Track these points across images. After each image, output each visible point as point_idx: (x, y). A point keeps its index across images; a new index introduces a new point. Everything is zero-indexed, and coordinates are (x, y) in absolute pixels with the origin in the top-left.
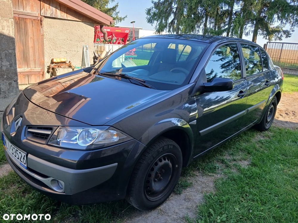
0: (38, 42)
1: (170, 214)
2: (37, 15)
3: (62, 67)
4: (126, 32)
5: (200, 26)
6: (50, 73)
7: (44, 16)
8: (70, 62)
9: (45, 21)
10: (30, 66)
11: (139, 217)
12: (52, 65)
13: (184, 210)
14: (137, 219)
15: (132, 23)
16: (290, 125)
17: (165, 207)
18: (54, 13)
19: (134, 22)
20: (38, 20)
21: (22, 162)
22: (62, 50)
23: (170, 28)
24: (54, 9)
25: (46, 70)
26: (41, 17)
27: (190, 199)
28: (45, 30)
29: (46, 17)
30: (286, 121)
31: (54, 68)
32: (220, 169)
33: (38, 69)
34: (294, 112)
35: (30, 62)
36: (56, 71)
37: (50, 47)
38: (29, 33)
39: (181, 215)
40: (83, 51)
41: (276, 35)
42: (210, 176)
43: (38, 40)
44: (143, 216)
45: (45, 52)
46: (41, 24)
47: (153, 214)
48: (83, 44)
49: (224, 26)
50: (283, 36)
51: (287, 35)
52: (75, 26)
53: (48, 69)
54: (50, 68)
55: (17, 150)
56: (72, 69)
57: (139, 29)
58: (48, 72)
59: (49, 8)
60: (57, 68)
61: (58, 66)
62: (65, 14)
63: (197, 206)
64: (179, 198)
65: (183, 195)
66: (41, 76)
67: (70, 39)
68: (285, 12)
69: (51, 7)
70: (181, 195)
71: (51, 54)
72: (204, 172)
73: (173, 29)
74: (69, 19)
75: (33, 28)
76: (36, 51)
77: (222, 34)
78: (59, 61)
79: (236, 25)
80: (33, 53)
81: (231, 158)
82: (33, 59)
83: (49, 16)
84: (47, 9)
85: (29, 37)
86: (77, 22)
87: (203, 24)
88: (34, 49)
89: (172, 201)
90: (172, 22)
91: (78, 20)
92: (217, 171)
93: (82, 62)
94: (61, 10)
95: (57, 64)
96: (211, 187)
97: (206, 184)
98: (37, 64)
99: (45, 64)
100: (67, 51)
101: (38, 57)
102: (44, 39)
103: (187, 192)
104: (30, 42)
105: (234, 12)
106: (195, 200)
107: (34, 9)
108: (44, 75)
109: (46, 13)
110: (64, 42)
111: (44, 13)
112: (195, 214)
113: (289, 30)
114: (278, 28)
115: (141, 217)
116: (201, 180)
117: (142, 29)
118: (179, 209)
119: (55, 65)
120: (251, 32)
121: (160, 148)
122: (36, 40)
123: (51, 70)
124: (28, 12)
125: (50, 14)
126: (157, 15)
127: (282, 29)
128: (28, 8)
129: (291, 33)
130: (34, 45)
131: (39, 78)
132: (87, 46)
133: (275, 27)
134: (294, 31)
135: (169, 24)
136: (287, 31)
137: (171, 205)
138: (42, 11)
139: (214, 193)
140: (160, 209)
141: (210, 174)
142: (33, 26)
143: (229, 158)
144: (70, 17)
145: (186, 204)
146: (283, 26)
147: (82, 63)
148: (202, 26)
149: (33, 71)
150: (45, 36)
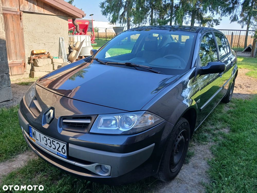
0: (18, 35)
1: (187, 182)
2: (17, 10)
3: (42, 58)
4: (86, 24)
5: (147, 18)
6: (31, 64)
7: (23, 11)
8: (48, 53)
9: (24, 15)
10: (12, 59)
11: (163, 188)
12: (33, 57)
13: (197, 177)
14: (162, 190)
15: (90, 15)
16: (242, 96)
17: (181, 176)
18: (32, 8)
19: (93, 15)
20: (18, 15)
21: (60, 152)
22: (41, 42)
23: (121, 20)
24: (32, 4)
25: (27, 61)
26: (20, 12)
27: (198, 166)
28: (24, 24)
29: (24, 12)
30: (238, 93)
31: (35, 59)
32: (209, 138)
33: (19, 61)
34: (240, 85)
35: (12, 55)
36: (37, 62)
37: (30, 40)
38: (10, 27)
39: (197, 181)
40: (59, 43)
41: (208, 23)
42: (204, 144)
43: (18, 33)
44: (166, 186)
45: (25, 45)
46: (21, 19)
47: (174, 184)
48: (59, 36)
49: (168, 16)
50: (214, 24)
51: (217, 24)
52: (52, 19)
53: (28, 60)
54: (31, 59)
55: (53, 141)
56: (51, 59)
57: (92, 21)
58: (29, 63)
59: (27, 3)
60: (37, 59)
61: (38, 57)
62: (42, 9)
63: (206, 172)
64: (188, 167)
65: (190, 164)
66: (23, 67)
67: (47, 32)
68: (215, 4)
69: (29, 3)
70: (189, 163)
71: (31, 46)
72: (199, 142)
73: (123, 20)
74: (45, 13)
75: (13, 23)
76: (17, 44)
77: (167, 23)
78: (39, 52)
79: (179, 16)
80: (14, 46)
81: (214, 127)
82: (15, 52)
83: (28, 11)
84: (26, 5)
85: (10, 31)
86: (52, 16)
87: (149, 15)
88: (15, 42)
89: (185, 170)
90: (123, 14)
91: (53, 14)
92: (208, 140)
93: (59, 52)
94: (38, 5)
95: (37, 56)
96: (210, 154)
97: (204, 152)
98: (19, 56)
99: (26, 55)
100: (46, 43)
101: (19, 50)
102: (24, 33)
103: (193, 161)
104: (11, 36)
105: (174, 5)
106: (202, 167)
107: (13, 4)
108: (25, 66)
109: (25, 8)
110: (42, 34)
111: (22, 9)
112: (207, 179)
113: (218, 19)
114: (209, 18)
115: (165, 188)
116: (199, 149)
117: (94, 21)
118: (193, 176)
119: (36, 56)
120: (189, 22)
121: (180, 126)
122: (16, 34)
123: (32, 61)
124: (7, 7)
125: (28, 9)
126: (110, 8)
127: (212, 18)
128: (7, 3)
129: (220, 21)
130: (15, 38)
131: (21, 69)
132: (63, 38)
133: (207, 17)
134: (222, 20)
135: (120, 16)
136: (217, 19)
137: (185, 173)
138: (21, 7)
139: (214, 159)
140: (178, 178)
141: (203, 143)
142: (13, 21)
143: (211, 127)
144: (46, 12)
145: (197, 171)
146: (213, 16)
147: (59, 54)
148: (149, 17)
149: (15, 62)
150: (25, 30)
